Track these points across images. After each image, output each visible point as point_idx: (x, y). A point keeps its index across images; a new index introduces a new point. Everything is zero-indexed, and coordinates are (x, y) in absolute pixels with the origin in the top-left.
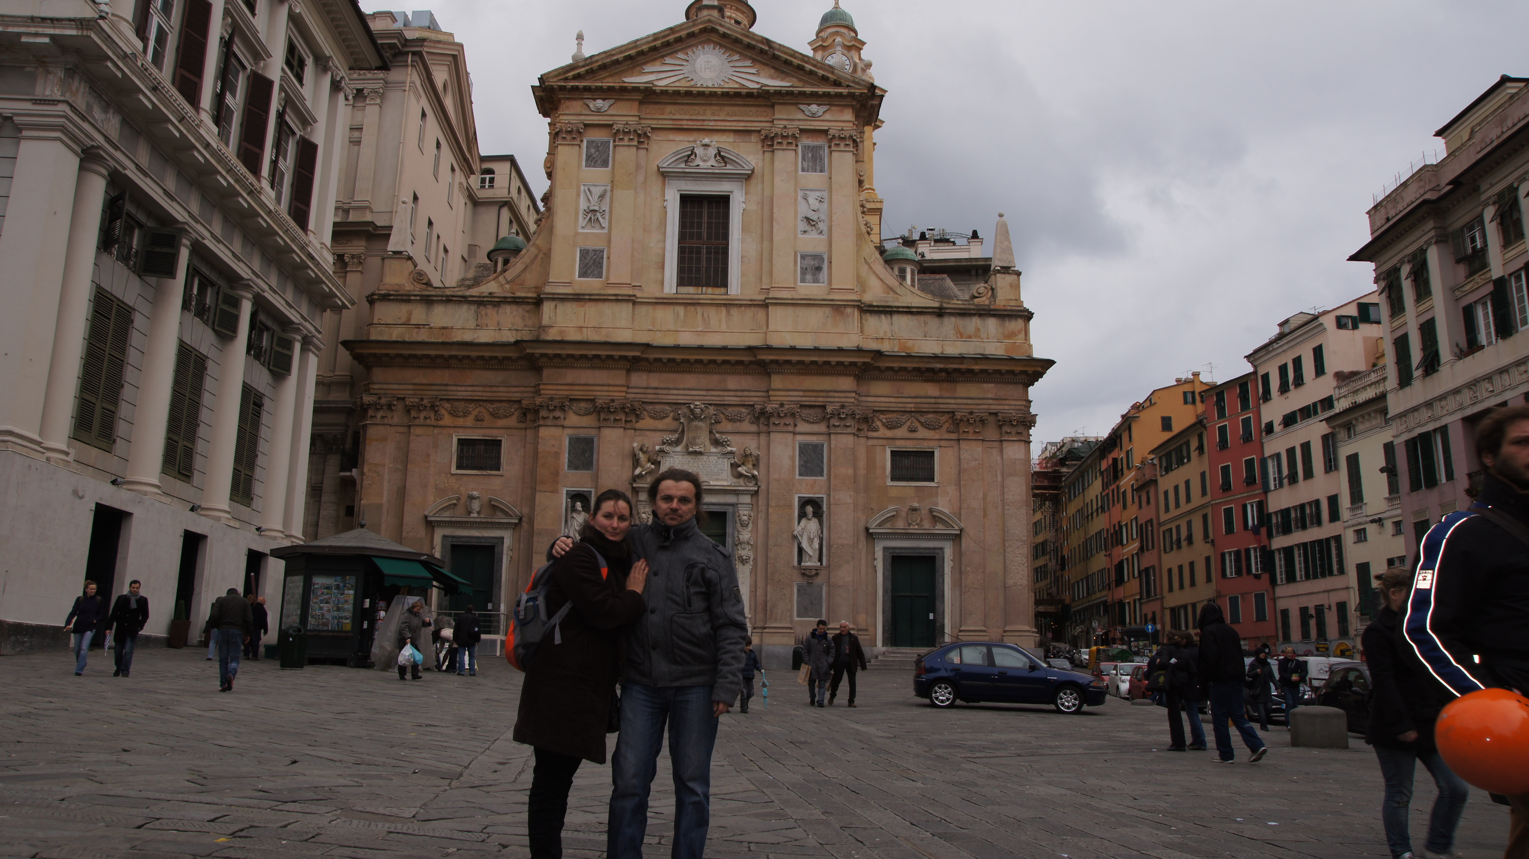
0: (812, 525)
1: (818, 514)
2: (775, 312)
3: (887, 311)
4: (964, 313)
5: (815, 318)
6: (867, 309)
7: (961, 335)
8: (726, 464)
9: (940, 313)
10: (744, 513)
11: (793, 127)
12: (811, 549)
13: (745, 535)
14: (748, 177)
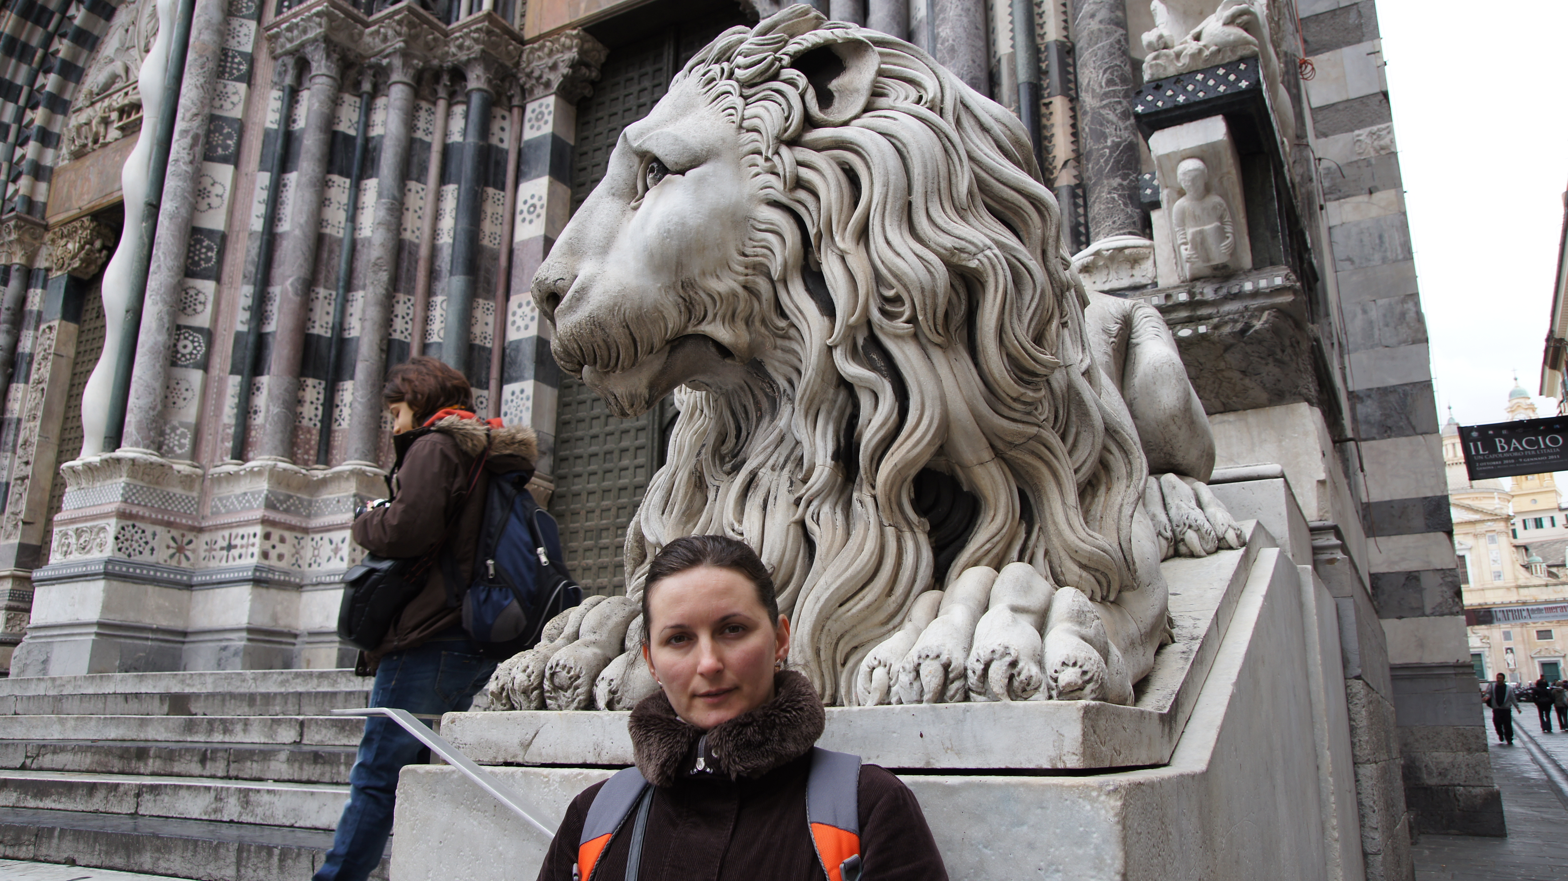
0: (1510, 656)
1: (1512, 651)
2: (1487, 592)
3: (1527, 587)
4: (1555, 585)
5: (1501, 592)
6: (1518, 587)
7: (1555, 592)
8: (1478, 639)
9: (1547, 585)
10: (1487, 654)
11: (1483, 530)
12: (1512, 663)
13: (1488, 660)
14: (1470, 549)
